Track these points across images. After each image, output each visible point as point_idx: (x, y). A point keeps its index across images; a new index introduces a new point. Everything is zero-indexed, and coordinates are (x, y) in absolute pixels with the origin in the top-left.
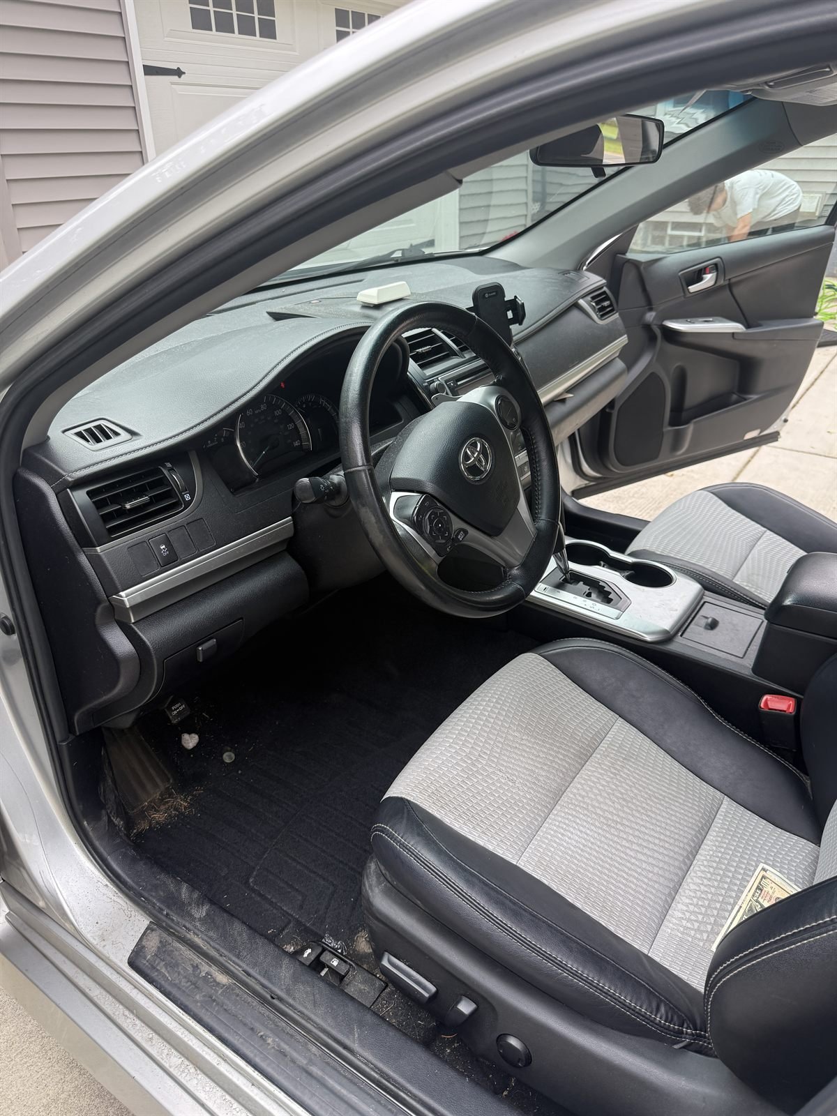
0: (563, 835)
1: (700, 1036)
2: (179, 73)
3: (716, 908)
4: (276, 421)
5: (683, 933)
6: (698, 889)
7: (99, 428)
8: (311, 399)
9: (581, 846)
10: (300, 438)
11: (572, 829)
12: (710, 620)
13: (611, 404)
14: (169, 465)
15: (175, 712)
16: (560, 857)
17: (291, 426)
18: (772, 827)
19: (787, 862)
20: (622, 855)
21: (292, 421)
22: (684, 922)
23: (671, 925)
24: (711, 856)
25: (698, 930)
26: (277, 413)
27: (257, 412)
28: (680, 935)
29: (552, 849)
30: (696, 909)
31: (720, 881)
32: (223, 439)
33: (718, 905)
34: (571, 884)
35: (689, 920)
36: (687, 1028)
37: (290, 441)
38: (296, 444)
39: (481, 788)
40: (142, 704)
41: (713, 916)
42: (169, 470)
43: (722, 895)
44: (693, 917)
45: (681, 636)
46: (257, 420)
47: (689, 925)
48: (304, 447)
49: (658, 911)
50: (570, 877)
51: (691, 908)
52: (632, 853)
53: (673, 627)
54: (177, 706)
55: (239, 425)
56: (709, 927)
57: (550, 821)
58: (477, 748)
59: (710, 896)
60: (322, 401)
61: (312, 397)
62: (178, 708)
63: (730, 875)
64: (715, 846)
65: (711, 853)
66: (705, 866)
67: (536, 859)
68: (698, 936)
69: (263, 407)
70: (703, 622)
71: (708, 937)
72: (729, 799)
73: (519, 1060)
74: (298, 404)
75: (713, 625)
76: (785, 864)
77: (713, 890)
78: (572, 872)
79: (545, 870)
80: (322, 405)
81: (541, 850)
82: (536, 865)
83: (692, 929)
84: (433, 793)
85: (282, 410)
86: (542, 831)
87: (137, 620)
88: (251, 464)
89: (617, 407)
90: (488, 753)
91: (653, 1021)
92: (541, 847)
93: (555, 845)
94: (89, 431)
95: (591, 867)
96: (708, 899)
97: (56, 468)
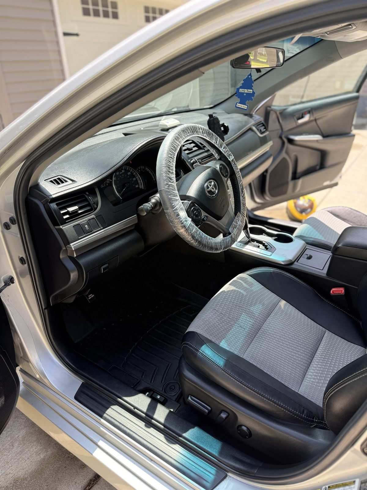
0: (261, 345)
1: (320, 422)
2: (77, 35)
3: (325, 374)
4: (128, 177)
5: (312, 384)
6: (317, 366)
7: (59, 179)
8: (142, 168)
9: (269, 350)
10: (138, 184)
11: (264, 343)
12: (308, 256)
13: (266, 171)
14: (87, 193)
15: (90, 298)
16: (260, 354)
17: (134, 179)
18: (346, 341)
19: (353, 355)
20: (286, 353)
21: (135, 177)
22: (312, 380)
23: (307, 381)
24: (322, 353)
25: (318, 383)
26: (129, 173)
27: (121, 173)
28: (310, 384)
29: (257, 351)
30: (316, 374)
31: (326, 363)
32: (107, 184)
33: (326, 373)
34: (265, 365)
35: (314, 379)
36: (315, 419)
37: (134, 185)
38: (137, 186)
39: (226, 327)
40: (78, 291)
41: (324, 377)
42: (88, 196)
43: (327, 369)
44: (315, 377)
45: (297, 262)
46: (120, 176)
47: (314, 381)
48: (140, 188)
49: (301, 375)
50: (265, 362)
51: (315, 374)
52: (289, 353)
53: (293, 259)
54: (91, 295)
55: (114, 179)
56: (322, 381)
57: (255, 340)
58: (224, 311)
59: (322, 369)
60: (147, 169)
61: (142, 167)
62: (91, 296)
63: (330, 360)
64: (323, 349)
65: (322, 352)
66: (319, 358)
67: (251, 355)
68: (318, 385)
69: (123, 171)
70: (306, 256)
71: (322, 385)
72: (328, 331)
73: (247, 435)
74: (137, 170)
75: (310, 258)
76: (352, 356)
77: (323, 367)
78: (266, 360)
79: (254, 360)
80: (147, 170)
81: (252, 352)
82: (251, 358)
83: (315, 382)
84: (207, 329)
85: (131, 172)
86: (252, 344)
87: (77, 255)
88: (119, 194)
89: (269, 171)
90: (228, 313)
91: (301, 417)
92: (252, 350)
93: (258, 350)
94: (55, 180)
95: (273, 358)
96: (321, 370)
97: (43, 194)
